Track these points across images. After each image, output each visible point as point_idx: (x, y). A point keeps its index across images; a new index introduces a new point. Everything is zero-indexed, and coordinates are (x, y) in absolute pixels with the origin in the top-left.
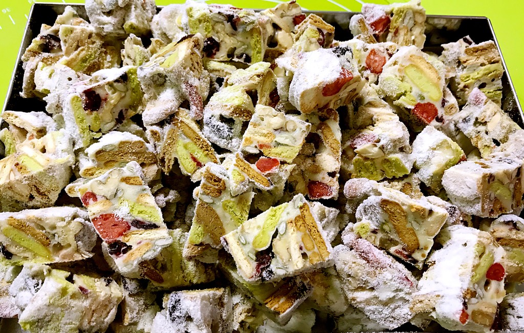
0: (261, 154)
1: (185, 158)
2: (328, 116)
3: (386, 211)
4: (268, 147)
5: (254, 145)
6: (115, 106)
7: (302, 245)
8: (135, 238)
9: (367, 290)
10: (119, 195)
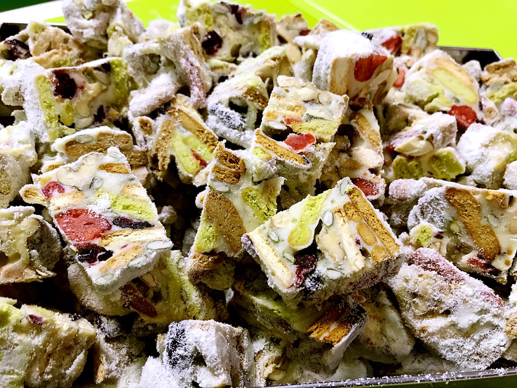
0: (290, 130)
1: (185, 155)
2: (361, 105)
3: (452, 205)
4: (298, 122)
5: (279, 119)
6: (94, 99)
7: (359, 238)
8: (117, 242)
9: (439, 315)
10: (96, 185)
